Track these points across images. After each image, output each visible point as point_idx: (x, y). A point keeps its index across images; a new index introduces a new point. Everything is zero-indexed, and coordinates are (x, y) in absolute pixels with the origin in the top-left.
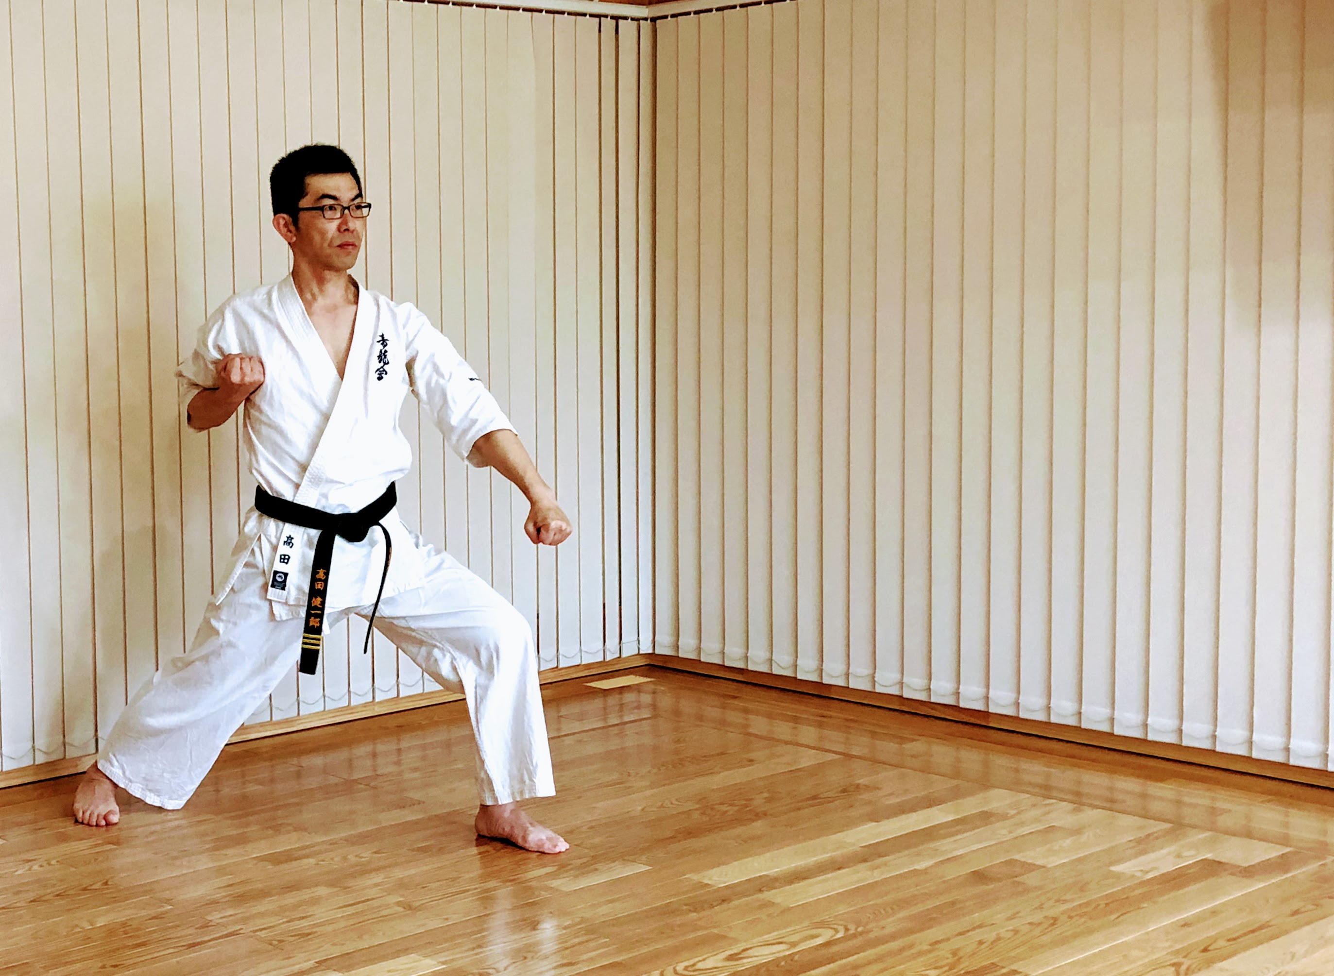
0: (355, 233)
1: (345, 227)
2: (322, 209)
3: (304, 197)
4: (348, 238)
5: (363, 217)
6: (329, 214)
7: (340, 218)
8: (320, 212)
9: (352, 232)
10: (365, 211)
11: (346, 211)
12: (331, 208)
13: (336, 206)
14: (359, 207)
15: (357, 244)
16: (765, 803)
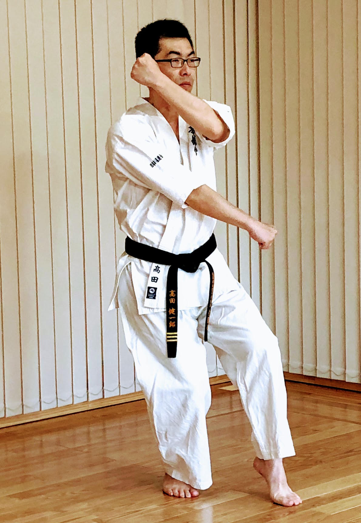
2: (170, 60)
3: (158, 53)
5: (195, 67)
7: (181, 67)
8: (169, 63)
9: (189, 76)
10: (196, 63)
16: (322, 455)
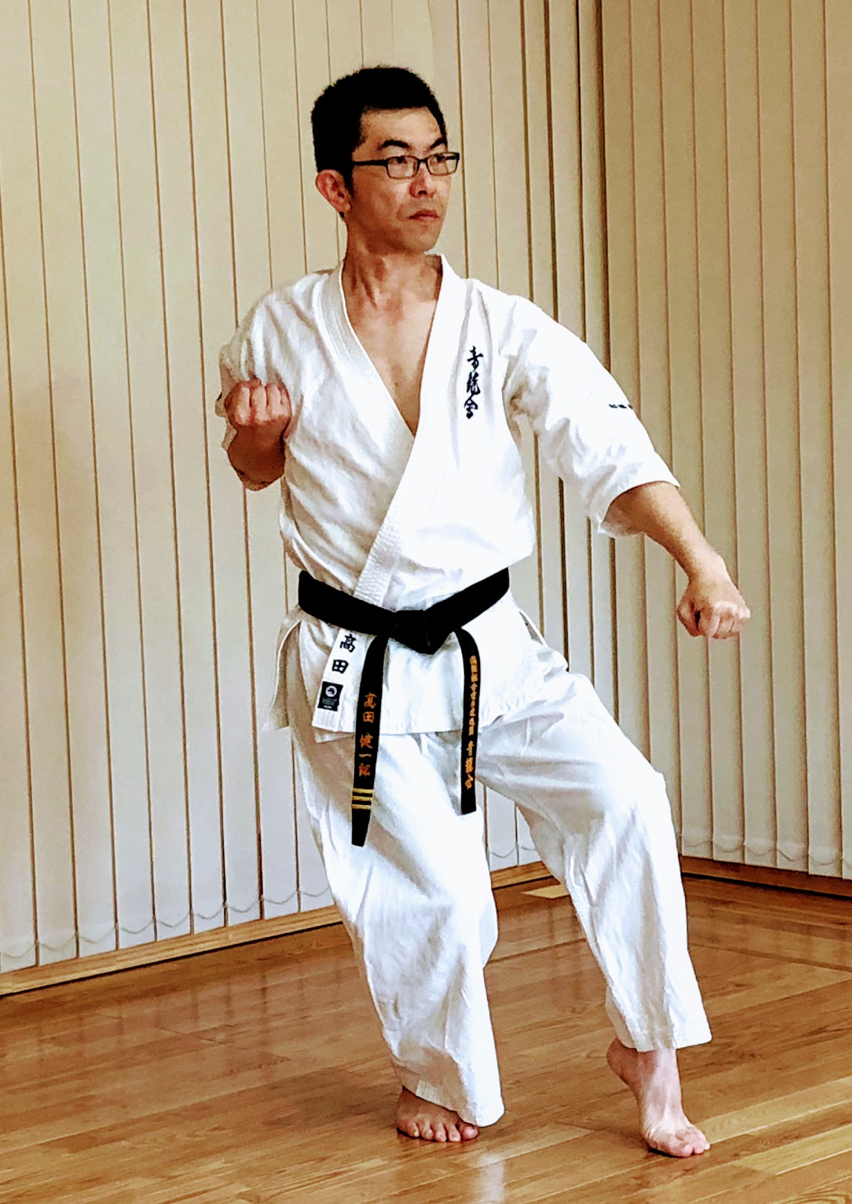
0: (435, 197)
1: (418, 189)
2: (385, 163)
3: (359, 146)
4: (426, 205)
5: (447, 174)
6: (395, 169)
7: (413, 176)
8: (383, 168)
9: (432, 195)
10: (449, 165)
11: (423, 166)
12: (401, 160)
13: (407, 159)
14: (440, 158)
15: (438, 213)
16: (754, 1040)
